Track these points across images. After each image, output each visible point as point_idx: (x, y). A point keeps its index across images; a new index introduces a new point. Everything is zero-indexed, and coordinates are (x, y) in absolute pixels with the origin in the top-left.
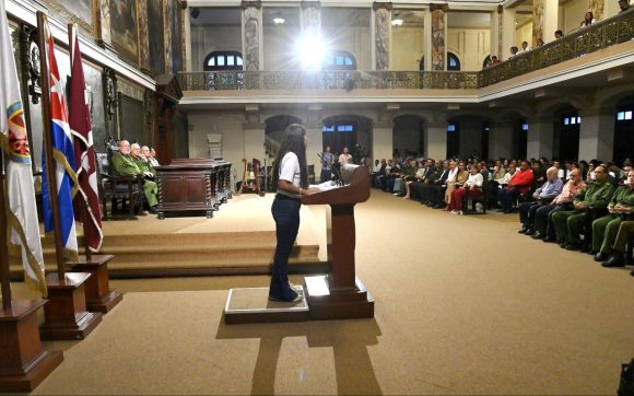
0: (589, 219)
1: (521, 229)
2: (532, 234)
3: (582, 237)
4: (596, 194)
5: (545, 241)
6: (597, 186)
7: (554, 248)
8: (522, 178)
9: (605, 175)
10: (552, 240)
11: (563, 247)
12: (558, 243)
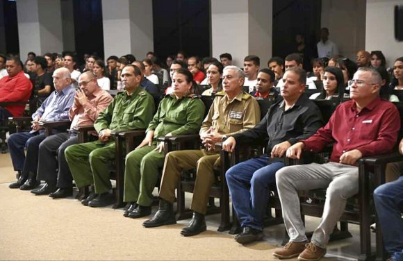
0: (120, 152)
1: (16, 181)
2: (33, 187)
3: (114, 182)
4: (127, 110)
5: (55, 197)
6: (129, 97)
7: (72, 206)
8: (10, 89)
9: (138, 79)
10: (67, 193)
11: (85, 204)
12: (78, 197)
